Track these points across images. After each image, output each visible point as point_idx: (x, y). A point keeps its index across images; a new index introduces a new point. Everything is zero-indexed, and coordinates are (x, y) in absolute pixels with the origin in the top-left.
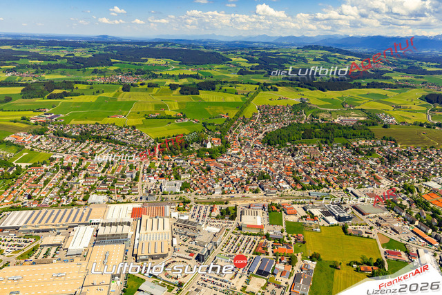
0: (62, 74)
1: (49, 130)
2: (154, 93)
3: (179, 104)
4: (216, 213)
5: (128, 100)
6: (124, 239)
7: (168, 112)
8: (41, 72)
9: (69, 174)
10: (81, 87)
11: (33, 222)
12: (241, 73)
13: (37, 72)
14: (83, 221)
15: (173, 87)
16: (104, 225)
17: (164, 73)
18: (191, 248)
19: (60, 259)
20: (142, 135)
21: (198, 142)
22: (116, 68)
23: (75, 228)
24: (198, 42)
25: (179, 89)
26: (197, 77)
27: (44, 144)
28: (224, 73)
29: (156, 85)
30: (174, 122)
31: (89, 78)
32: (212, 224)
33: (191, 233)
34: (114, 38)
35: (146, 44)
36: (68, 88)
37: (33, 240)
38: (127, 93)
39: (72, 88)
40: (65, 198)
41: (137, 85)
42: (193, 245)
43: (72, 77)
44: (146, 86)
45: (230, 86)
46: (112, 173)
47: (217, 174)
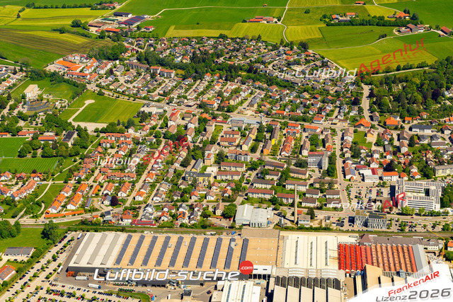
7: (374, 10)
9: (184, 153)
11: (131, 262)
14: (234, 268)
20: (324, 64)
23: (219, 283)
30: (391, 33)
40: (184, 209)
46: (273, 154)
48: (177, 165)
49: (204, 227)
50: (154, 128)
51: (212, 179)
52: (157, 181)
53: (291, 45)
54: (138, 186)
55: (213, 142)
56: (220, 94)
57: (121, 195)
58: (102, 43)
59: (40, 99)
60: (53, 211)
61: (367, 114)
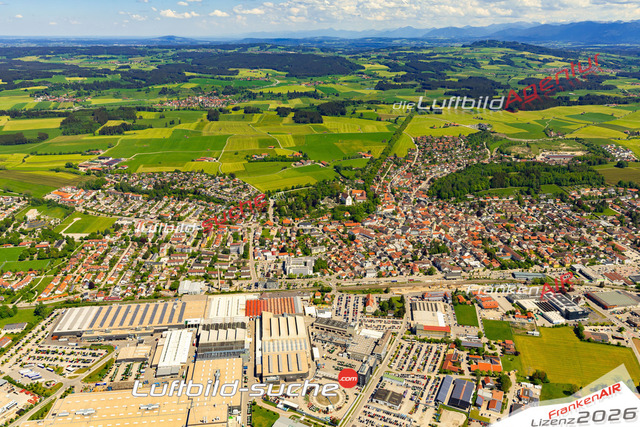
0: (115, 96)
1: (107, 182)
2: (255, 122)
3: (295, 137)
4: (373, 307)
5: (217, 133)
6: (240, 350)
7: (280, 151)
8: (86, 94)
9: (145, 250)
10: (146, 115)
11: (101, 325)
12: (380, 87)
13: (79, 95)
14: (175, 322)
15: (282, 112)
16: (207, 328)
17: (266, 91)
18: (341, 363)
19: (147, 382)
20: (245, 187)
21: (331, 197)
22: (194, 85)
23: (164, 333)
24: (310, 41)
25: (292, 114)
26: (314, 95)
27: (102, 203)
28: (355, 88)
29: (256, 110)
30: (290, 166)
31: (155, 101)
32: (369, 324)
33: (340, 340)
34: (184, 39)
35: (233, 47)
36: (128, 118)
37: (103, 352)
38: (215, 123)
39: (134, 118)
40: (143, 287)
41: (228, 111)
42: (344, 358)
43: (131, 100)
44: (241, 112)
45: (368, 109)
46: (208, 246)
47: (366, 246)
48: (140, 258)
49: (156, 297)
50: (124, 234)
51: (164, 266)
52: (125, 270)
53: (224, 175)
54: (110, 274)
55: (166, 241)
56: (173, 209)
57: (97, 281)
58: (88, 178)
59: (39, 219)
60: (43, 296)
61: (271, 217)
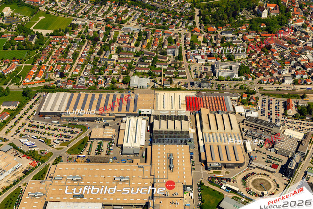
6: (186, 139)
9: (98, 47)
11: (75, 109)
14: (131, 111)
23: (124, 119)
40: (101, 79)
48: (95, 54)
49: (113, 89)
50: (80, 33)
52: (85, 63)
54: (75, 66)
57: (66, 71)
59: (13, 16)
60: (27, 81)
